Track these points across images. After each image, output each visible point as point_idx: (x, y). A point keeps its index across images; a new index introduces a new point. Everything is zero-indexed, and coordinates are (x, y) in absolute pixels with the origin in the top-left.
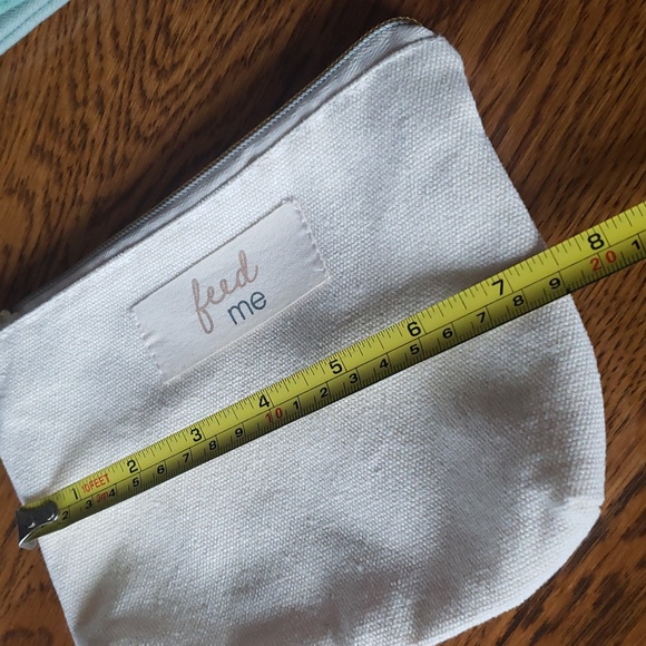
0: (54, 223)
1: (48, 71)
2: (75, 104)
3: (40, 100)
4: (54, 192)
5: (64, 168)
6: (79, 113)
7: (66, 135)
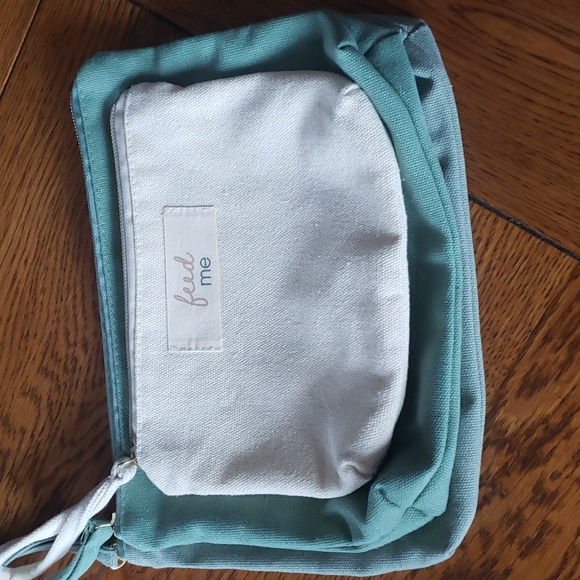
0: (54, 417)
1: (50, 322)
2: (69, 346)
3: (45, 340)
4: (55, 397)
5: (61, 382)
6: (71, 350)
7: (63, 362)
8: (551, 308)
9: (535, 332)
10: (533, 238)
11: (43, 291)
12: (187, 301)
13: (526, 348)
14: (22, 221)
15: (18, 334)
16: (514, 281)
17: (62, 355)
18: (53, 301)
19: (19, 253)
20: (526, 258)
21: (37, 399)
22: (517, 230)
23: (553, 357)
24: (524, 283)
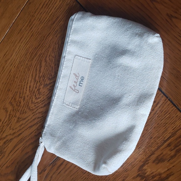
7: (17, 102)
8: (173, 134)
9: (165, 141)
10: (174, 107)
11: (17, 78)
12: (73, 89)
13: (161, 146)
14: (17, 54)
15: (7, 89)
16: (163, 120)
17: (17, 100)
18: (19, 82)
19: (14, 63)
20: (169, 113)
21: (7, 112)
22: (169, 102)
23: (169, 153)
24: (166, 122)
